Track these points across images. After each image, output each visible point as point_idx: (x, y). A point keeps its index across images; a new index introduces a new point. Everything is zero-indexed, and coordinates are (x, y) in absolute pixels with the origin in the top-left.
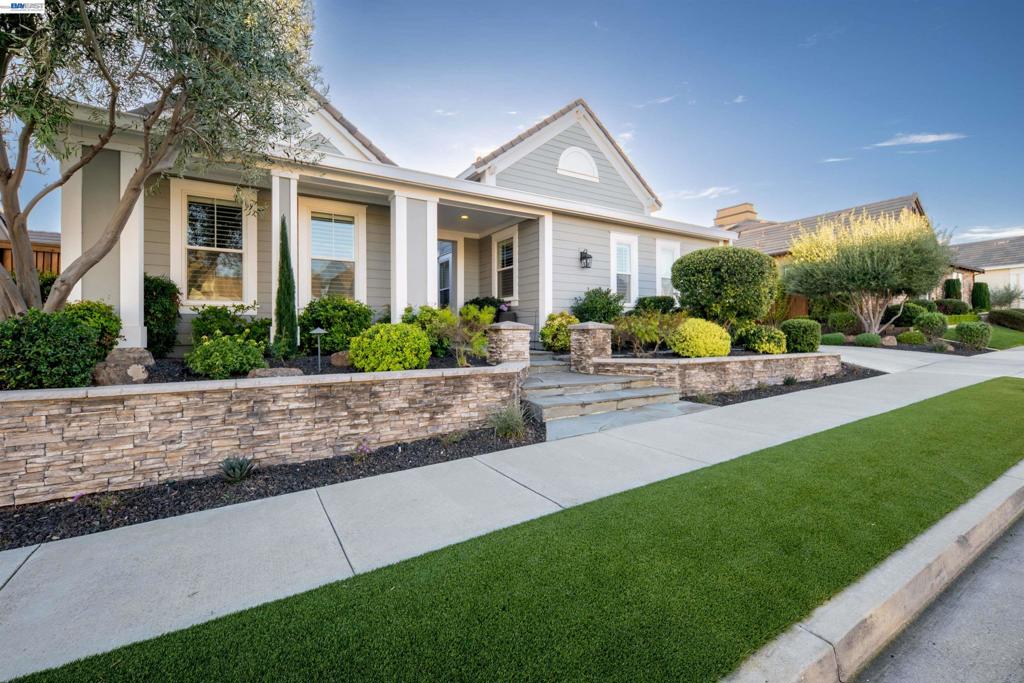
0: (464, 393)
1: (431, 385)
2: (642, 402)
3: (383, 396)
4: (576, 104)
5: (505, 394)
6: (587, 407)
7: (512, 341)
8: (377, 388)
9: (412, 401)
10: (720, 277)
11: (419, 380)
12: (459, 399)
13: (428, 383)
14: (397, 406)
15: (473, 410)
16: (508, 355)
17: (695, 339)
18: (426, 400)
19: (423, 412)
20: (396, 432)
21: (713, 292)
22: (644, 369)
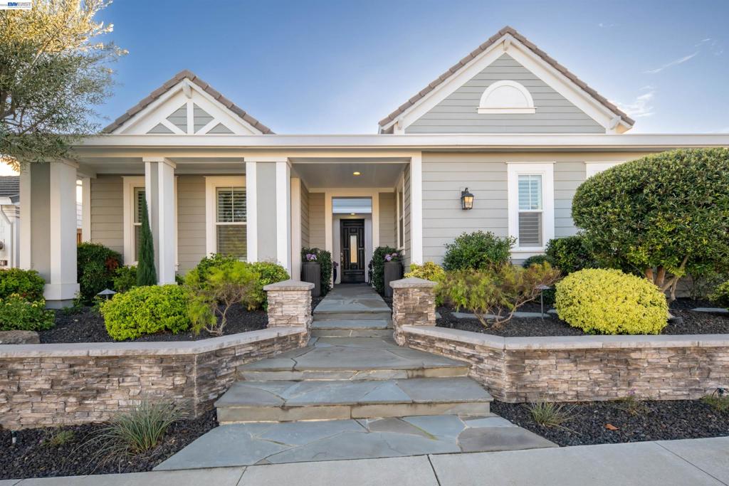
0: (120, 376)
1: (80, 365)
2: (403, 411)
3: (22, 375)
4: (501, 34)
5: (179, 381)
6: (291, 411)
7: (282, 304)
8: (17, 366)
9: (54, 383)
10: (643, 202)
11: (64, 359)
12: (116, 384)
13: (72, 363)
14: (38, 386)
15: (133, 398)
16: (276, 320)
17: (586, 302)
18: (72, 382)
19: (68, 395)
20: (37, 415)
21: (629, 227)
22: (458, 348)
